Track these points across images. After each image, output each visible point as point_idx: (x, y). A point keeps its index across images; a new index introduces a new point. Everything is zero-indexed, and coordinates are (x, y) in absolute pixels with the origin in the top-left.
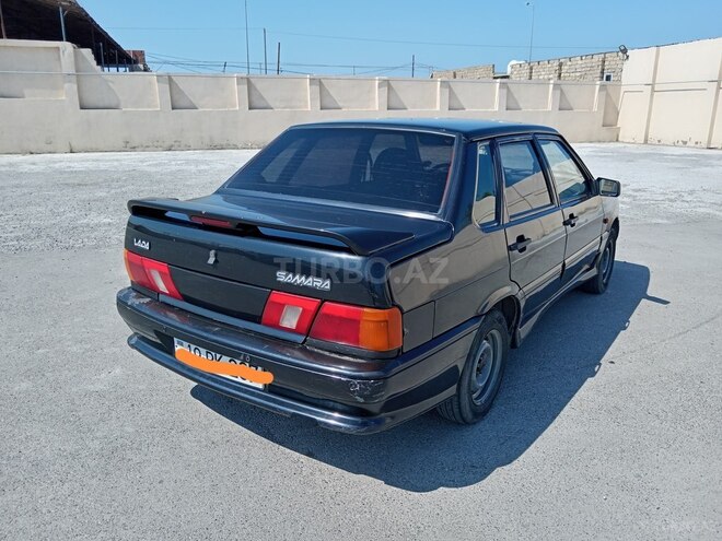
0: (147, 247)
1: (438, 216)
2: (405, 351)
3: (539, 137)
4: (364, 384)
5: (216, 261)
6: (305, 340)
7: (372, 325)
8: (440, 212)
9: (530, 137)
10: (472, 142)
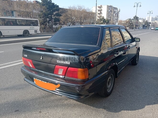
0: (27, 56)
1: (97, 46)
2: (89, 79)
3: (120, 28)
4: (79, 87)
5: (42, 59)
6: (64, 77)
7: (80, 73)
8: (97, 45)
9: (118, 28)
10: (104, 28)
